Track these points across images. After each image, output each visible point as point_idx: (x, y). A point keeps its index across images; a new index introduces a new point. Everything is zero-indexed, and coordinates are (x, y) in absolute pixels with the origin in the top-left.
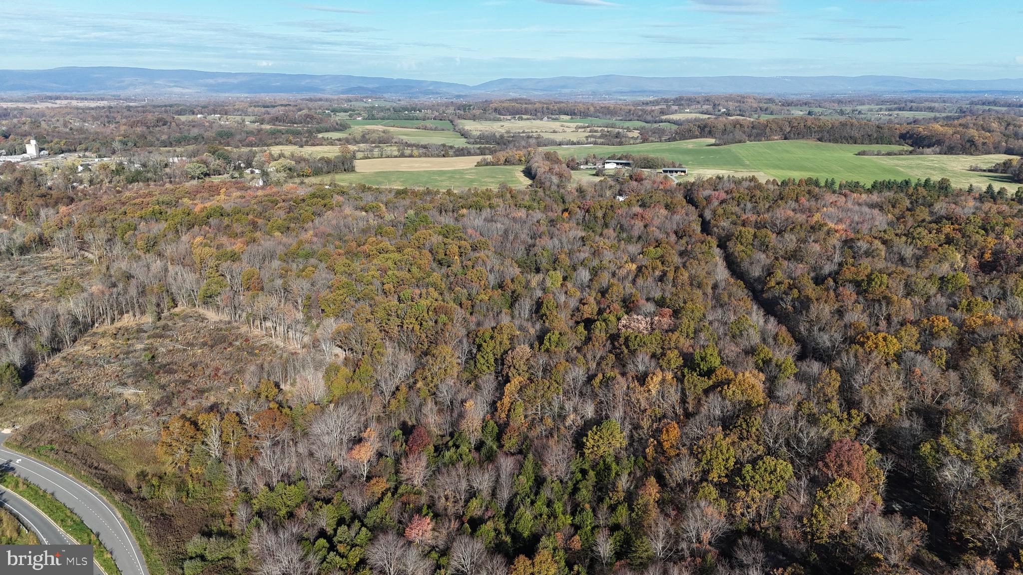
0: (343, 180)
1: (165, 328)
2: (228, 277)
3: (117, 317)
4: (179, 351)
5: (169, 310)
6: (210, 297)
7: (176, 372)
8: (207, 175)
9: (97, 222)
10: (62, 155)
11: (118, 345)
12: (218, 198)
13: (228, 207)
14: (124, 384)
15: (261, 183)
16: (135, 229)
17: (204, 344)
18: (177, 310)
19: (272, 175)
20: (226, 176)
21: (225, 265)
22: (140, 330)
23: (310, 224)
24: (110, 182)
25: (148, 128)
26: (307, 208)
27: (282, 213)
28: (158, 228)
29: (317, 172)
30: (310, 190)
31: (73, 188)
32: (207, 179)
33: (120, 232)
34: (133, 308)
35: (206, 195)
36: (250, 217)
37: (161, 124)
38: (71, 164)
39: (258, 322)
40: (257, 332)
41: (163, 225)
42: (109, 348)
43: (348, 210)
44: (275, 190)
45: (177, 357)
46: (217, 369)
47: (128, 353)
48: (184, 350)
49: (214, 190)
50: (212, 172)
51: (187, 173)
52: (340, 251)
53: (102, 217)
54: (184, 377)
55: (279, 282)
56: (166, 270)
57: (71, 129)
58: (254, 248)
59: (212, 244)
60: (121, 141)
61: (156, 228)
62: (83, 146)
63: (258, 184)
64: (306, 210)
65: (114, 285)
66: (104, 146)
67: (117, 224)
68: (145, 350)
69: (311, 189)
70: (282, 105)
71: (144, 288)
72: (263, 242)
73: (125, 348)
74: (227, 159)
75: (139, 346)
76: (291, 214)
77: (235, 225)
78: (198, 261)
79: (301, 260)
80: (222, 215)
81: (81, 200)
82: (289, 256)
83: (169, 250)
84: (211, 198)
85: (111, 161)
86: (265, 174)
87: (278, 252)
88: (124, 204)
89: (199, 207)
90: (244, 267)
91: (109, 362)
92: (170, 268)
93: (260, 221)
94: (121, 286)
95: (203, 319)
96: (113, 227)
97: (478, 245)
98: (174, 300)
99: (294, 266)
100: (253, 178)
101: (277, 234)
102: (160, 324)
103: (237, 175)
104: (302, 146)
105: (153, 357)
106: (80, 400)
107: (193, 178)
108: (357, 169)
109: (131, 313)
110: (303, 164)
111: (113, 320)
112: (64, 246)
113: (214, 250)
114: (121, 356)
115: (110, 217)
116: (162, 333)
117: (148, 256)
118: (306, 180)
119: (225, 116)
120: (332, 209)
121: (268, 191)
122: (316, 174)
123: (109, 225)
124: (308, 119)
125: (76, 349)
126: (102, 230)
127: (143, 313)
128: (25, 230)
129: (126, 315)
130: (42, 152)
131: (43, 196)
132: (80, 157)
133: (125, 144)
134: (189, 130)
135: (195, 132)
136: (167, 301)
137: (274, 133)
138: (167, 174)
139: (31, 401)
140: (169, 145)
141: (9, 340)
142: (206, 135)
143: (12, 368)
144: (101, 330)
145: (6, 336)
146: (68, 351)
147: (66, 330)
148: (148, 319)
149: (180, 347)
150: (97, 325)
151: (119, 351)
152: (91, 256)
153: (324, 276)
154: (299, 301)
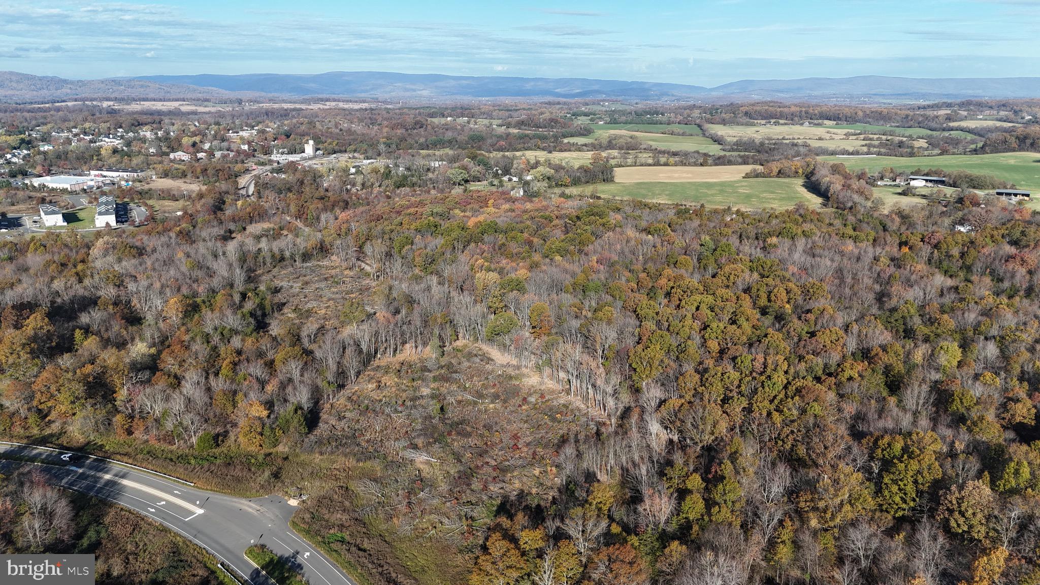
0: (605, 192)
1: (449, 366)
2: (513, 308)
3: (399, 346)
4: (468, 402)
5: (451, 343)
6: (498, 335)
7: (470, 435)
8: (467, 181)
9: (374, 232)
10: (335, 155)
11: (403, 387)
12: (487, 210)
13: (500, 222)
14: (415, 447)
15: (522, 193)
16: (412, 244)
17: (496, 396)
18: (459, 343)
19: (531, 184)
20: (486, 183)
21: (510, 296)
22: (425, 369)
24: (380, 186)
25: (407, 130)
26: (585, 227)
27: (558, 232)
28: (435, 243)
29: (576, 182)
30: (581, 204)
31: (347, 190)
32: (468, 186)
33: (398, 245)
35: (474, 206)
36: (526, 235)
37: (418, 126)
38: (344, 166)
41: (439, 241)
42: (394, 389)
44: (544, 203)
45: (469, 413)
47: (414, 399)
48: (475, 402)
49: (482, 201)
50: (472, 178)
51: (450, 179)
52: (632, 284)
53: (379, 228)
57: (341, 130)
60: (384, 143)
61: (432, 243)
62: (353, 147)
63: (519, 194)
64: (584, 229)
65: (398, 311)
66: (369, 148)
67: (393, 235)
68: (432, 397)
70: (524, 109)
71: (427, 316)
72: (544, 267)
73: (410, 393)
74: (486, 164)
75: (425, 391)
76: (569, 234)
77: (510, 244)
78: (480, 288)
79: (590, 293)
80: (496, 231)
81: (355, 206)
82: (576, 288)
83: (449, 271)
84: (482, 210)
85: (380, 163)
86: (524, 183)
87: (565, 283)
88: (398, 213)
89: (472, 220)
91: (396, 411)
92: (452, 293)
93: (536, 241)
94: (403, 312)
96: (390, 239)
99: (586, 301)
100: (513, 187)
101: (558, 257)
102: (444, 361)
103: (496, 182)
104: (551, 152)
105: (442, 407)
106: (369, 463)
107: (455, 184)
108: (617, 180)
109: (413, 343)
110: (562, 173)
112: (343, 256)
113: (497, 275)
114: (408, 403)
115: (386, 228)
116: (447, 374)
117: (427, 277)
118: (567, 191)
119: (473, 119)
120: (611, 229)
121: (534, 204)
122: (576, 184)
123: (386, 237)
124: (553, 123)
125: (361, 386)
126: (379, 241)
127: (425, 344)
128: (308, 236)
129: (407, 346)
130: (318, 152)
131: (322, 198)
132: (350, 158)
133: (388, 145)
134: (444, 133)
135: (449, 135)
136: (449, 331)
137: (522, 137)
138: (431, 179)
139: (317, 458)
140: (427, 148)
141: (296, 374)
142: (459, 138)
143: (299, 412)
144: (383, 363)
145: (294, 368)
146: (352, 388)
147: (352, 362)
148: (430, 352)
149: (470, 397)
150: (379, 355)
151: (404, 395)
152: (368, 269)
153: (626, 320)
154: (600, 351)
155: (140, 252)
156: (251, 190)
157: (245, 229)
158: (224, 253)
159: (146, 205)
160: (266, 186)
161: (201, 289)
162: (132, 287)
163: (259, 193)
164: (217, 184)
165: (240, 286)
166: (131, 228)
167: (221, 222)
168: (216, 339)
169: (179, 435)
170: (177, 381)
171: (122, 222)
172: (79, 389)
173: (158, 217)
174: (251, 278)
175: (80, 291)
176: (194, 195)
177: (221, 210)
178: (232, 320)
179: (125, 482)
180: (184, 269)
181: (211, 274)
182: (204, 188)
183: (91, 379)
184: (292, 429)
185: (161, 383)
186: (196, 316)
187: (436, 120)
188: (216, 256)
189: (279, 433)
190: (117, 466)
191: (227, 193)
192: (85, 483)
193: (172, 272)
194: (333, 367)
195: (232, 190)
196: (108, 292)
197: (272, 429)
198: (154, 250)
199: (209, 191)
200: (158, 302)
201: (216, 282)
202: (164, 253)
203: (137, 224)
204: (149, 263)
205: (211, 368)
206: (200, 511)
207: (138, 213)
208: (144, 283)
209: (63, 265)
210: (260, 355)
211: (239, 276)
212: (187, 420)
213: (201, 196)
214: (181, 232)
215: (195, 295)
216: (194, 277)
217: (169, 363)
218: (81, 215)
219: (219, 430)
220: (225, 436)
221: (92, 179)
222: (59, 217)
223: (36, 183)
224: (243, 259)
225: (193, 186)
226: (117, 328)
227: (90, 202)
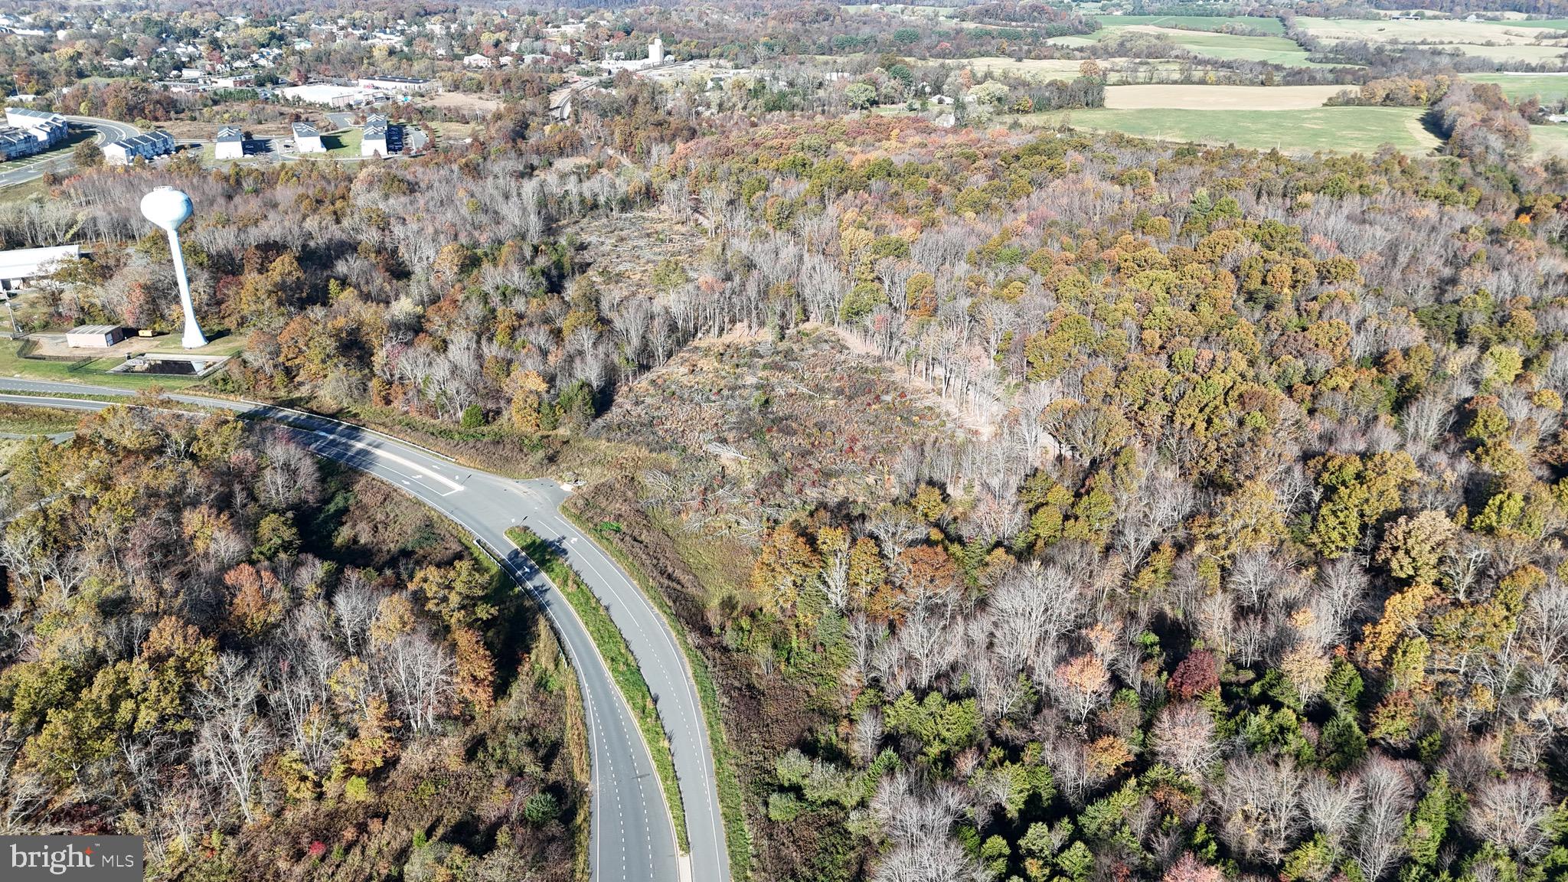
0: (1080, 122)
1: (788, 354)
2: (887, 282)
3: (727, 326)
4: (802, 397)
5: (797, 325)
6: (857, 314)
7: (795, 433)
8: (874, 103)
9: (719, 172)
10: (691, 63)
11: (723, 373)
12: (885, 144)
13: (899, 162)
14: (724, 441)
15: (952, 121)
16: (767, 188)
17: (840, 391)
18: (807, 327)
19: (970, 109)
20: (901, 105)
21: (884, 264)
22: (755, 354)
23: (1024, 200)
24: (744, 108)
25: (803, 24)
26: (1023, 172)
27: (980, 180)
28: (798, 188)
29: (1041, 106)
30: (1030, 139)
31: (698, 114)
32: (874, 109)
33: (747, 190)
34: (749, 315)
35: (869, 138)
37: (822, 18)
38: (699, 77)
39: (922, 365)
40: (919, 382)
41: (805, 185)
42: (711, 375)
43: (1090, 180)
44: (974, 135)
45: (800, 408)
46: (854, 440)
47: (734, 388)
48: (810, 397)
49: (882, 131)
50: (882, 99)
51: (847, 99)
52: (1068, 254)
53: (726, 165)
54: (806, 445)
55: (965, 303)
56: (800, 261)
57: (706, 23)
58: (930, 237)
59: (869, 224)
60: (766, 44)
61: (795, 189)
62: (719, 50)
63: (948, 123)
64: (1020, 174)
65: (728, 278)
66: (742, 49)
67: (744, 177)
68: (757, 388)
69: (1029, 137)
71: (767, 286)
72: (945, 227)
73: (731, 380)
74: (907, 78)
75: (750, 380)
76: (996, 182)
77: (906, 194)
78: (846, 251)
79: (1002, 264)
80: (889, 175)
81: (704, 134)
82: (986, 257)
83: (809, 227)
84: (877, 144)
85: (750, 76)
86: (960, 106)
87: (969, 249)
88: (757, 145)
89: (859, 157)
90: (911, 270)
91: (708, 400)
92: (806, 256)
93: (946, 190)
94: (737, 279)
95: (843, 348)
96: (739, 182)
97: (1333, 270)
98: (805, 311)
99: (991, 274)
100: (941, 113)
101: (970, 214)
102: (783, 346)
103: (917, 105)
104: (1020, 60)
105: (767, 401)
106: (663, 455)
107: (854, 107)
108: (1107, 104)
109: (746, 323)
110: (1021, 91)
111: (720, 333)
112: (674, 204)
113: (871, 234)
114: (725, 392)
115: (735, 167)
116: (783, 361)
117: (778, 233)
118: (1023, 120)
119: (911, 7)
120: (1062, 175)
121: (962, 137)
122: (1040, 110)
123: (733, 178)
125: (670, 369)
126: (724, 185)
127: (762, 324)
128: (630, 177)
129: (738, 325)
130: (666, 58)
131: (660, 124)
132: (711, 67)
133: (771, 48)
134: (858, 29)
135: (866, 32)
136: (795, 310)
137: (980, 36)
138: (820, 99)
139: (603, 444)
140: (830, 51)
141: (588, 345)
142: (880, 37)
143: (586, 389)
144: (704, 344)
145: (586, 338)
146: (659, 371)
147: (659, 340)
148: (767, 336)
149: (805, 390)
150: (700, 335)
151: (723, 383)
152: (706, 224)
153: (1038, 300)
154: (993, 341)
155: (412, 188)
156: (568, 110)
157: (551, 164)
158: (519, 195)
159: (427, 128)
160: (586, 105)
161: (484, 238)
162: (398, 230)
163: (576, 115)
164: (523, 102)
165: (534, 236)
166: (406, 158)
167: (520, 154)
168: (496, 299)
170: (443, 346)
171: (395, 151)
172: (331, 345)
173: (441, 145)
174: (550, 227)
175: (336, 233)
176: (489, 117)
177: (524, 138)
178: (518, 278)
179: (379, 452)
180: (465, 211)
181: (498, 218)
182: (502, 106)
183: (344, 335)
184: (575, 409)
185: (424, 345)
186: (475, 271)
187: (852, 10)
188: (507, 197)
189: (560, 412)
190: (372, 435)
191: (533, 113)
193: (449, 215)
194: (636, 341)
195: (540, 110)
196: (370, 236)
197: (552, 407)
198: (430, 187)
199: (509, 110)
200: (429, 251)
201: (503, 231)
202: (443, 190)
203: (413, 153)
204: (421, 202)
205: (484, 330)
206: (458, 488)
207: (416, 138)
208: (414, 226)
209: (319, 202)
210: (547, 320)
211: (534, 223)
212: (451, 388)
213: (498, 117)
214: (467, 165)
215: (476, 245)
216: (477, 223)
217: (436, 324)
218: (344, 139)
219: (491, 405)
220: (498, 412)
221: (361, 91)
222: (317, 141)
223: (290, 93)
224: (542, 204)
225: (490, 104)
226: (379, 281)
227: (356, 123)
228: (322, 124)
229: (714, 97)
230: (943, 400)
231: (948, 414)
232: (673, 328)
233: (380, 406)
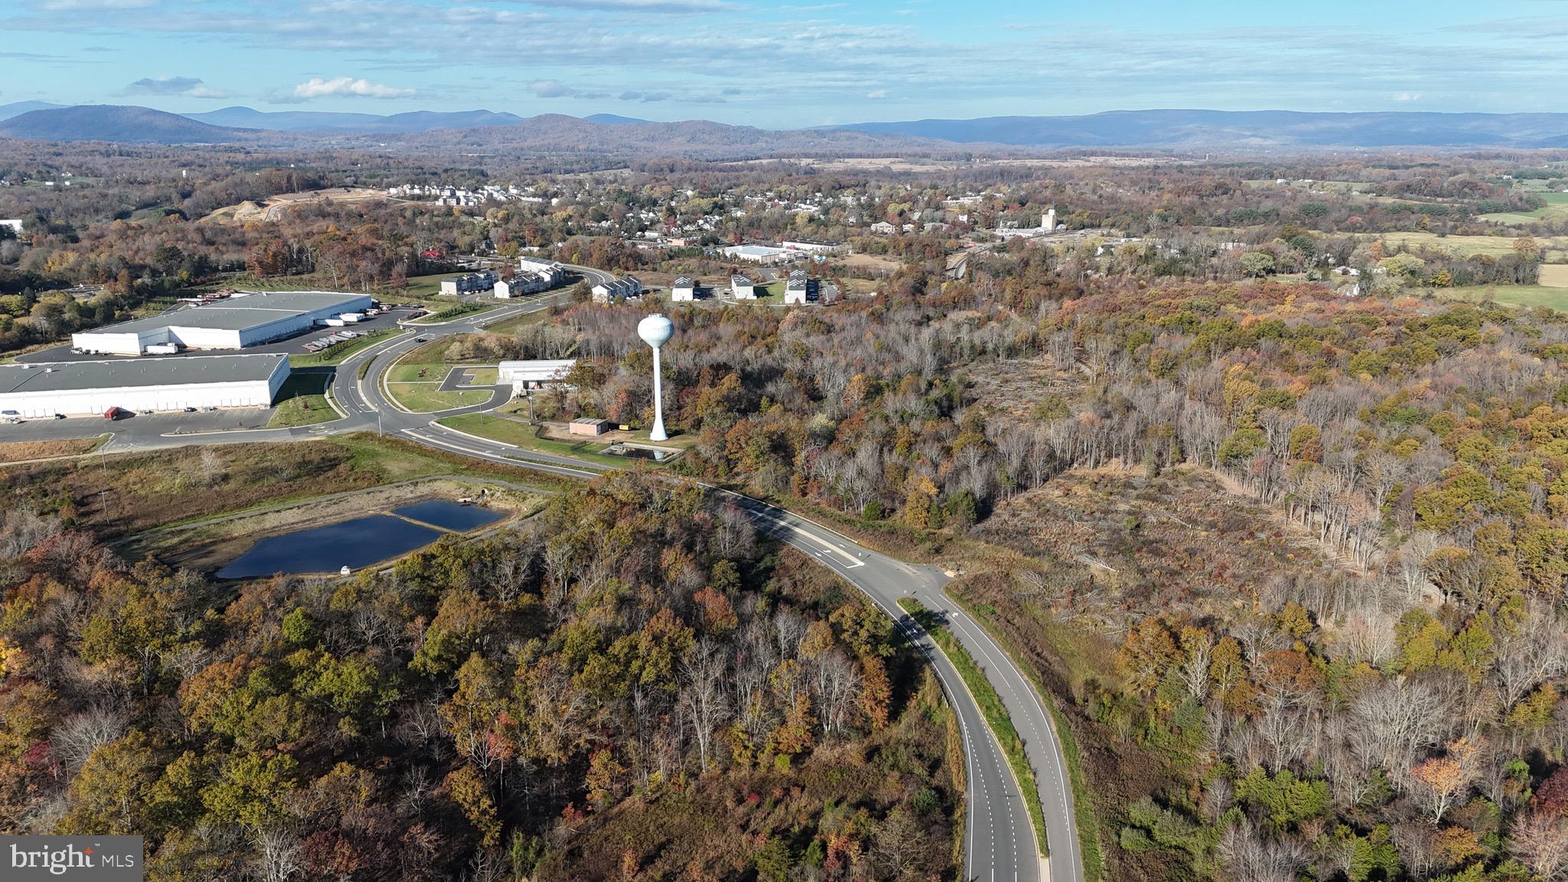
0: (1508, 298)
1: (1162, 488)
2: (1270, 432)
3: (1103, 459)
4: (1174, 526)
5: (1173, 464)
6: (1236, 457)
7: (1164, 555)
8: (1271, 271)
9: (1105, 326)
10: (1082, 231)
11: (1097, 499)
12: (1279, 308)
13: (1292, 324)
14: (1094, 554)
15: (1356, 291)
16: (1152, 341)
17: (1212, 525)
18: (1184, 467)
19: (1376, 281)
20: (1300, 275)
21: (1268, 413)
22: (1128, 485)
23: (1429, 367)
24: (1134, 272)
25: (1201, 197)
26: (1429, 340)
27: (1381, 345)
28: (1182, 343)
29: (1462, 280)
30: (1442, 310)
31: (1086, 276)
32: (1270, 278)
33: (1131, 343)
34: (1126, 451)
35: (1262, 302)
36: (1326, 343)
37: (1220, 192)
38: (1090, 244)
39: (1301, 511)
40: (1297, 525)
41: (1192, 340)
42: (1084, 499)
43: (1507, 352)
44: (1378, 304)
45: (1171, 535)
46: (1224, 567)
47: (1106, 512)
48: (1182, 526)
49: (1278, 296)
50: (1280, 268)
51: (1242, 267)
52: (1473, 419)
53: (1112, 320)
54: (1175, 566)
55: (1351, 454)
56: (1181, 406)
57: (1100, 196)
58: (1320, 393)
59: (1255, 378)
60: (1159, 215)
61: (1181, 343)
62: (1110, 221)
63: (1352, 292)
64: (1425, 342)
65: (1108, 416)
66: (1135, 220)
67: (1129, 331)
68: (1129, 513)
69: (1444, 307)
70: (1424, 165)
71: (1146, 426)
72: (1337, 386)
73: (1103, 506)
74: (1308, 250)
75: (1123, 507)
76: (1398, 347)
77: (1297, 354)
78: (1229, 400)
79: (1397, 424)
80: (1281, 336)
81: (1091, 294)
82: (1375, 416)
83: (1192, 377)
84: (1270, 308)
85: (1140, 244)
86: (1366, 277)
87: (1360, 406)
88: (1144, 304)
89: (1247, 318)
90: (1298, 420)
91: (1081, 519)
92: (1187, 403)
93: (1341, 353)
94: (1116, 417)
95: (1218, 487)
96: (1124, 335)
98: (1182, 451)
99: (1384, 432)
100: (1344, 283)
101: (1365, 376)
102: (1156, 481)
103: (1318, 275)
104: (1443, 235)
105: (1138, 526)
106: (1036, 560)
107: (1249, 275)
108: (1542, 280)
109: (1122, 458)
110: (1438, 265)
111: (1097, 463)
112: (1058, 354)
113: (1257, 387)
114: (1098, 515)
115: (1122, 321)
116: (1157, 494)
117: (1160, 381)
118: (1438, 293)
119: (1321, 182)
120: (1475, 345)
121: (1365, 304)
122: (1460, 284)
123: (1119, 331)
124: (1466, 190)
125: (1046, 491)
126: (1109, 337)
127: (1137, 461)
128: (1019, 327)
129: (1114, 460)
130: (1059, 227)
131: (1049, 284)
132: (1103, 235)
133: (1165, 219)
134: (1259, 202)
135: (1268, 205)
136: (1172, 450)
137: (1395, 211)
138: (1212, 266)
139: (982, 545)
140: (1228, 223)
141: (973, 462)
142: (1283, 210)
143: (970, 498)
144: (1079, 473)
145: (973, 455)
146: (1035, 491)
147: (1038, 466)
148: (1142, 471)
149: (1177, 520)
150: (1075, 465)
151: (1095, 507)
152: (1087, 371)
153: (1433, 458)
154: (1380, 492)
155: (829, 329)
156: (963, 270)
157: (945, 316)
158: (917, 339)
159: (840, 282)
160: (980, 266)
161: (887, 372)
162: (817, 362)
163: (970, 275)
164: (922, 263)
165: (929, 373)
166: (821, 306)
167: (919, 306)
168: (895, 420)
169: (849, 500)
170: (852, 454)
171: (812, 300)
172: (766, 444)
173: (850, 297)
174: (943, 367)
175: (769, 360)
176: (892, 274)
177: (923, 293)
178: (914, 404)
179: (797, 530)
180: (871, 350)
181: (898, 358)
182: (905, 267)
183: (775, 437)
184: (960, 512)
185: (836, 451)
186: (878, 398)
187: (1254, 184)
188: (907, 340)
189: (946, 514)
190: (792, 516)
191: (931, 273)
192: (763, 525)
193: (859, 352)
194: (1016, 462)
195: (938, 270)
196: (794, 365)
197: (940, 508)
198: (843, 329)
199: (911, 269)
200: (841, 379)
201: (903, 367)
202: (851, 333)
203: (827, 303)
204: (836, 341)
205: (886, 442)
207: (829, 291)
208: (830, 359)
209: (753, 337)
210: (939, 438)
211: (930, 362)
212: (857, 486)
213: (900, 274)
214: (872, 314)
215: (879, 377)
216: (881, 359)
217: (846, 433)
218: (770, 290)
219: (888, 504)
220: (893, 510)
221: (784, 251)
222: (751, 289)
223: (728, 252)
224: (938, 345)
225: (894, 265)
226: (799, 399)
227: (781, 277)
228: (753, 277)
229: (1104, 262)
230: (1321, 543)
231: (1325, 557)
232: (1051, 456)
233: (797, 497)
